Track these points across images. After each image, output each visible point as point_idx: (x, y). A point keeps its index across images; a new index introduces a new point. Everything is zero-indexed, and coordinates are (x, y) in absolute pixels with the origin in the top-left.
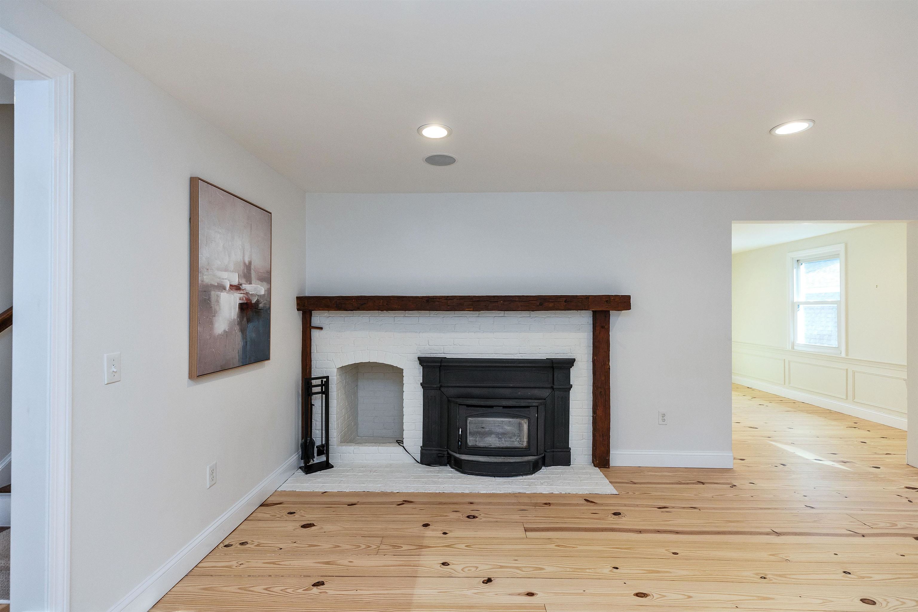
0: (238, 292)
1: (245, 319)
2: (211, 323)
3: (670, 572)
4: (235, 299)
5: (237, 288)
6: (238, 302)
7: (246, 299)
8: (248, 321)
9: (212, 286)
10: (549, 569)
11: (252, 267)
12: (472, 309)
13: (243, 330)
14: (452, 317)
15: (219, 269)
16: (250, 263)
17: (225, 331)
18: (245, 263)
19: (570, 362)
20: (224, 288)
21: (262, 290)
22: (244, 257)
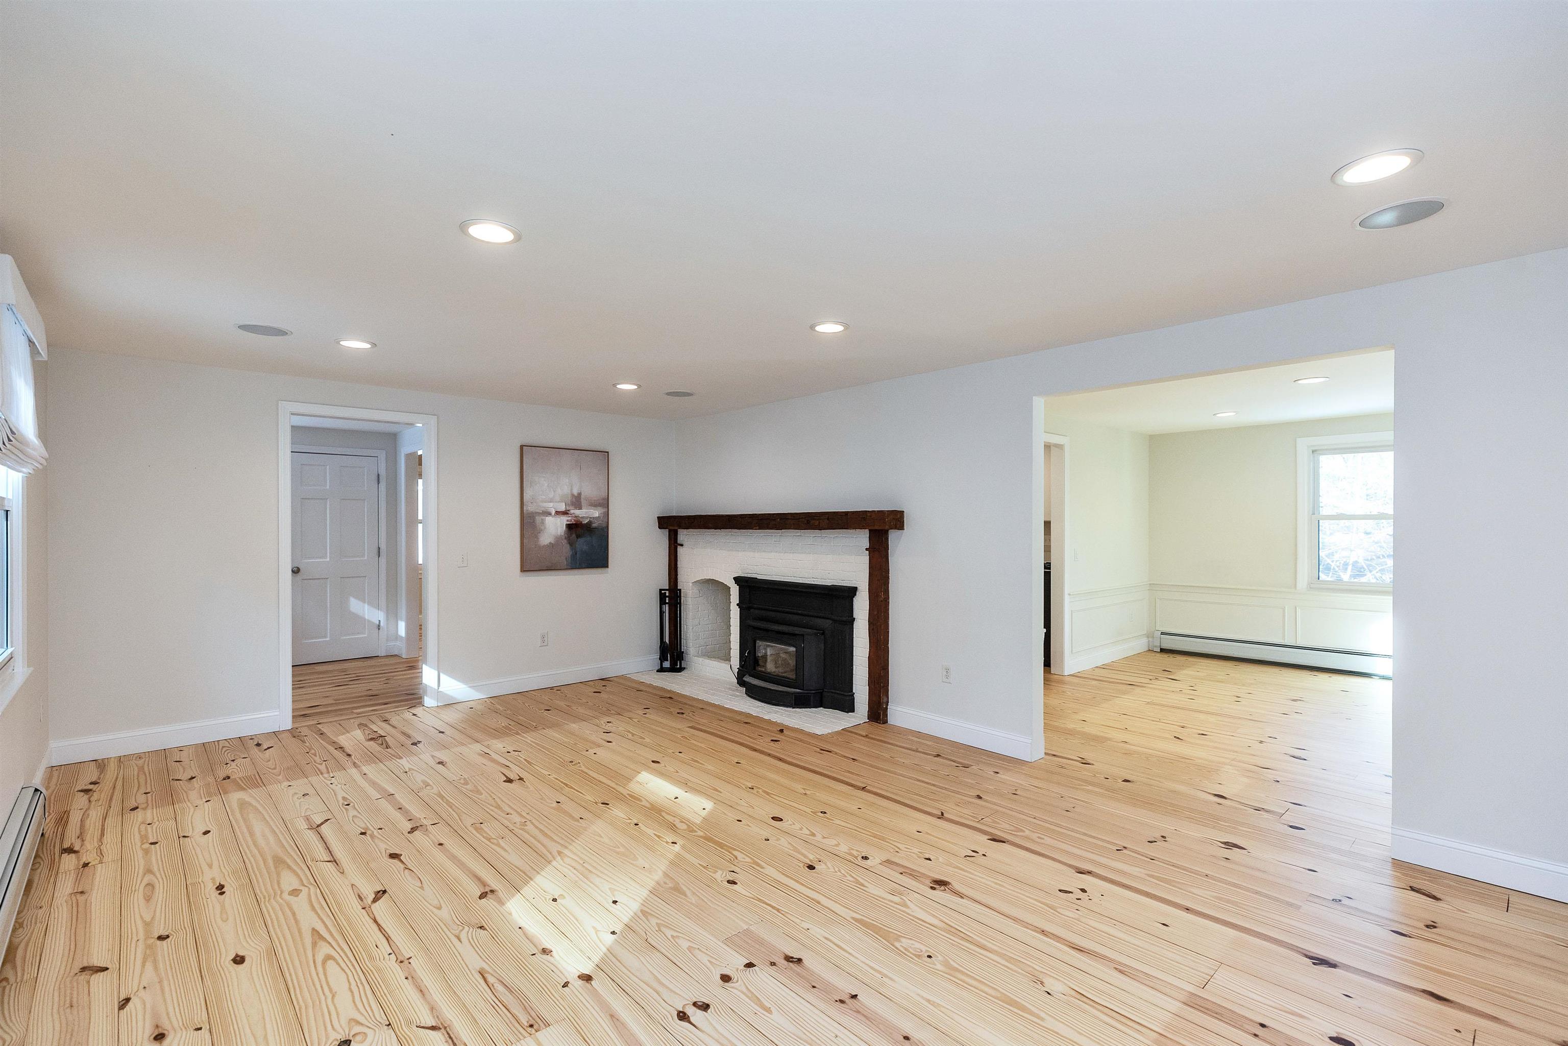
0: (566, 516)
1: (574, 536)
2: (537, 537)
3: (703, 765)
4: (564, 521)
5: (565, 513)
6: (565, 523)
7: (575, 520)
8: (578, 536)
9: (539, 514)
10: (647, 740)
11: (582, 497)
12: (757, 528)
13: (571, 544)
14: (762, 536)
15: (543, 501)
16: (580, 494)
17: (550, 543)
18: (573, 495)
19: (853, 591)
20: (550, 514)
21: (596, 513)
22: (571, 490)
